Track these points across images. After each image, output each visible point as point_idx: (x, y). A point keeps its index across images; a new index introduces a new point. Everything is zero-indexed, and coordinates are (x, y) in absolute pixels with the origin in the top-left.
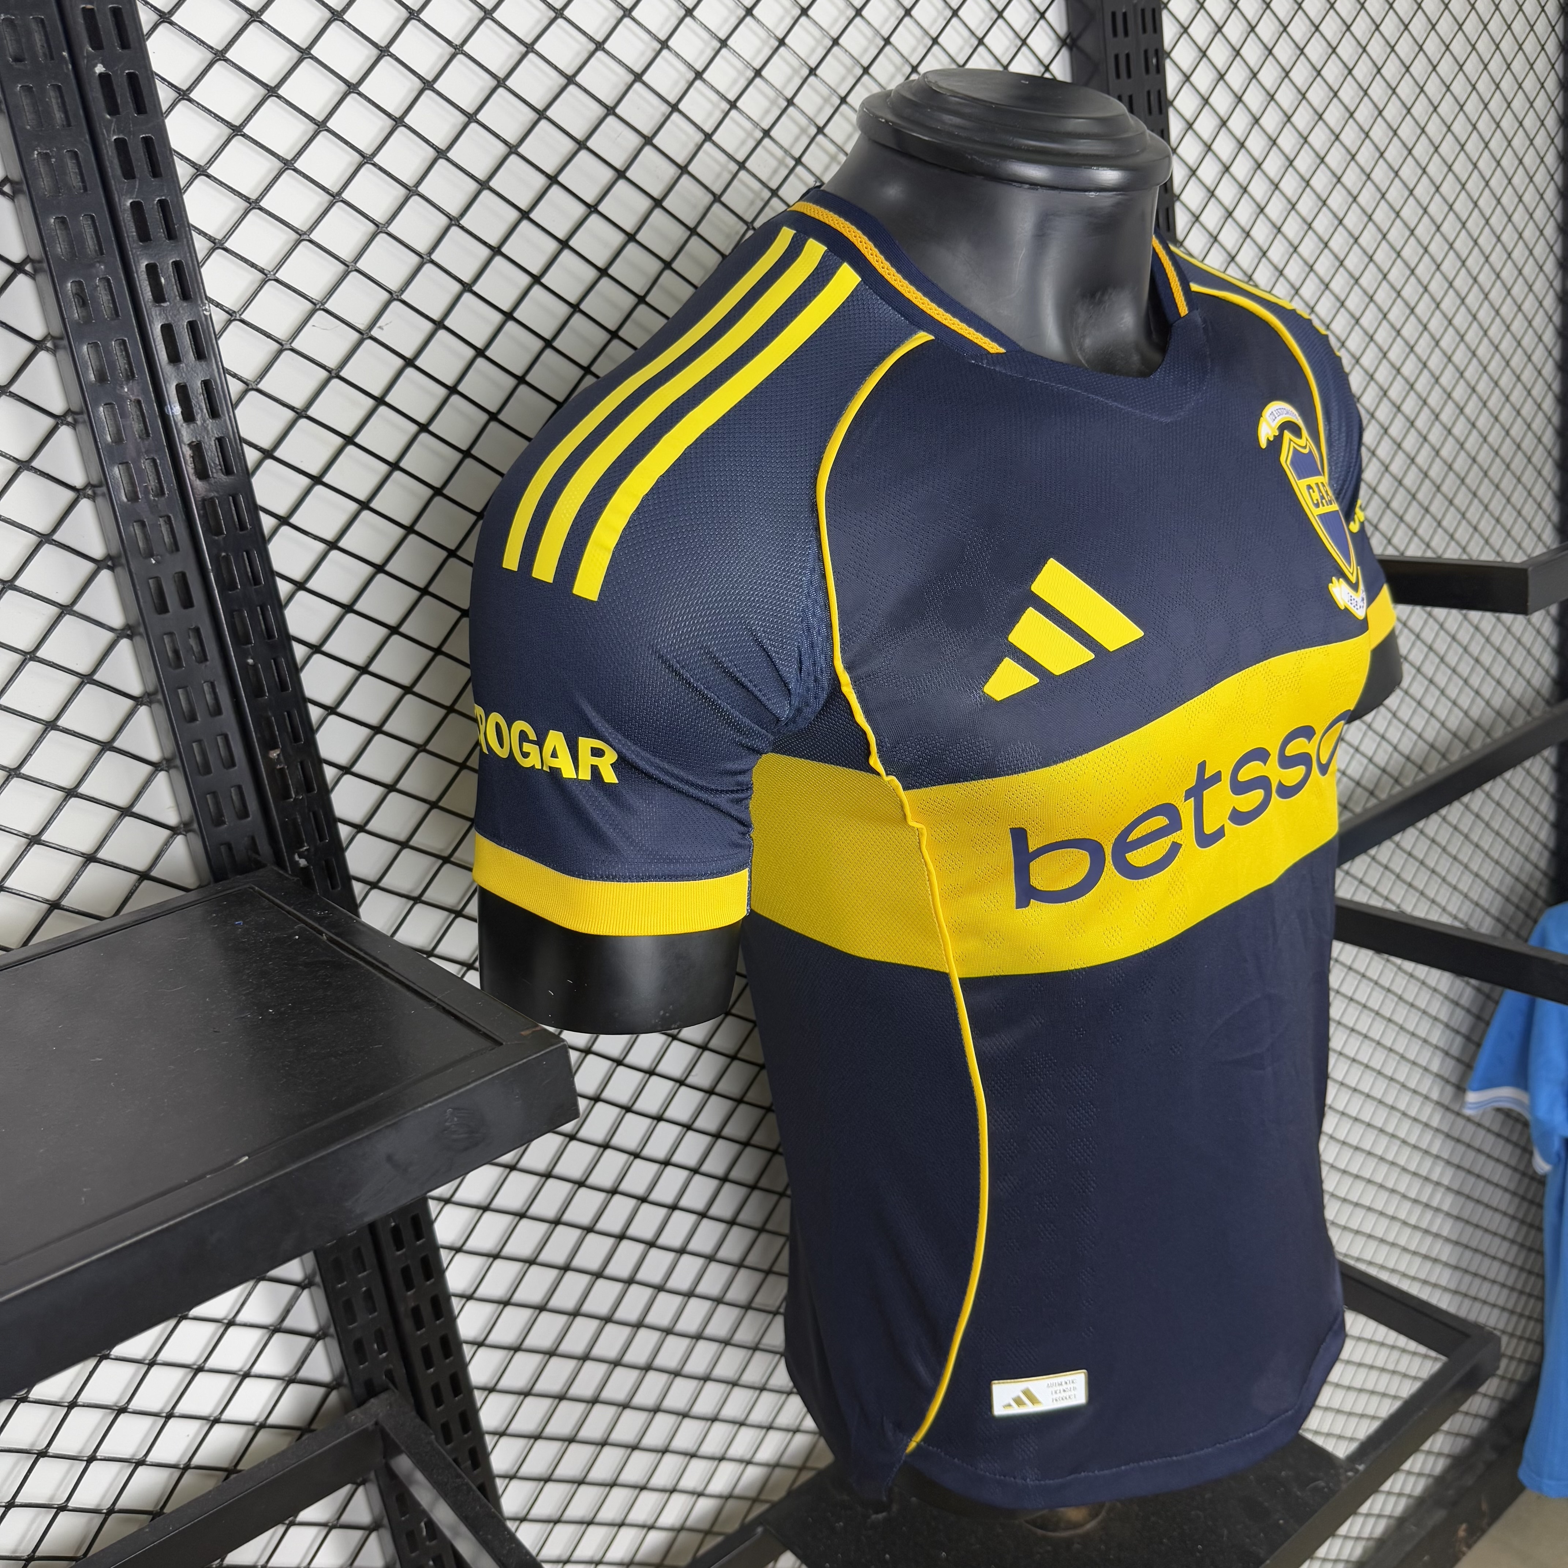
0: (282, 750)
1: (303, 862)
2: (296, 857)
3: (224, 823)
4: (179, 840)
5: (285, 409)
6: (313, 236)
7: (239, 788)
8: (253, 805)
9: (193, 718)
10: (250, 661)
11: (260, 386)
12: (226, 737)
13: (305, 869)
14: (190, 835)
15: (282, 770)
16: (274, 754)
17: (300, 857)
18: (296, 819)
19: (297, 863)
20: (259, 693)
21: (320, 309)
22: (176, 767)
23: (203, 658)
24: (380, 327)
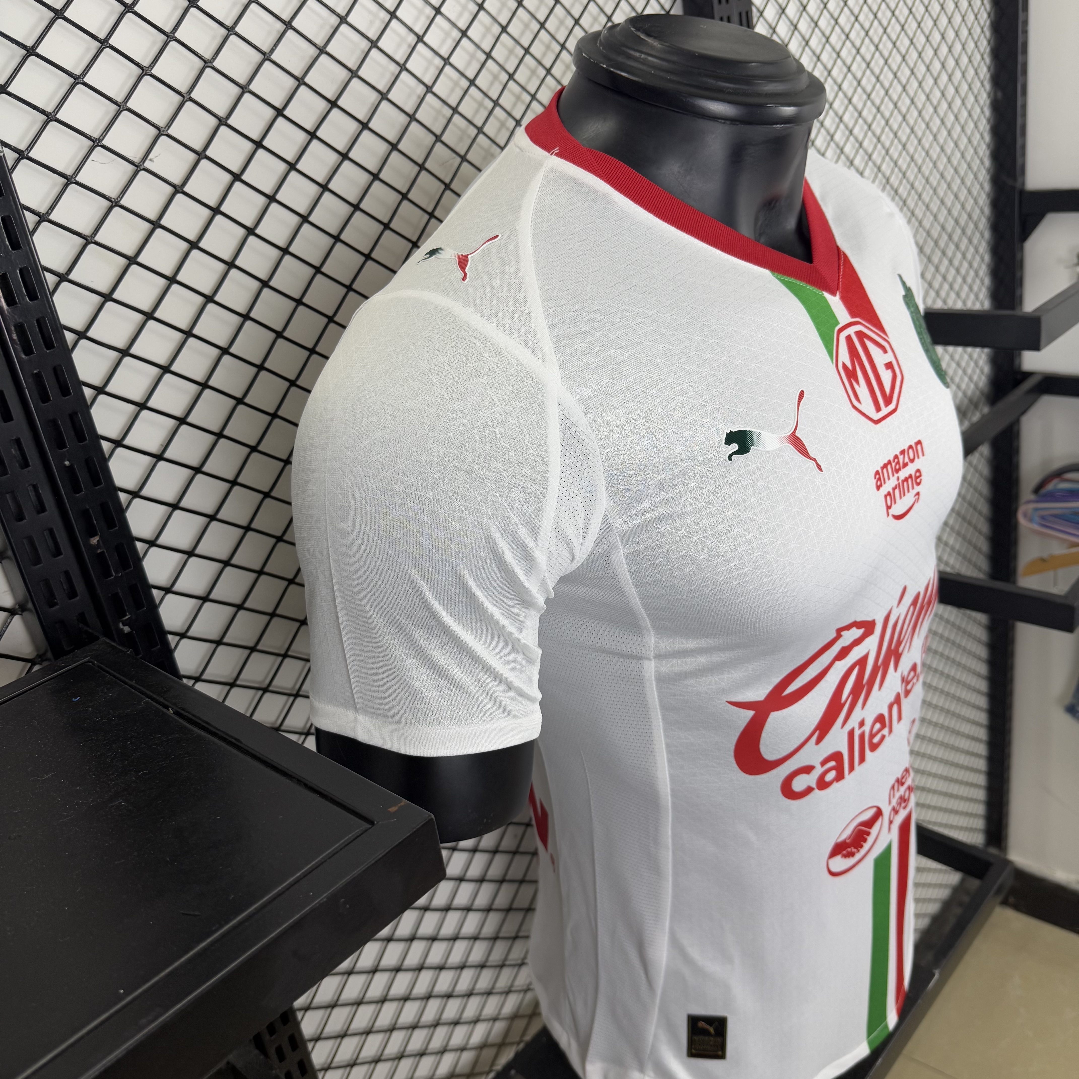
0: (100, 537)
1: (127, 629)
2: (121, 626)
3: (56, 604)
4: (17, 618)
5: (75, 236)
6: (86, 79)
7: (67, 573)
8: (80, 586)
9: (20, 517)
10: (67, 463)
11: (52, 217)
12: (51, 532)
13: (129, 634)
14: (25, 614)
15: (103, 552)
16: (94, 541)
17: (124, 625)
18: (117, 593)
19: (122, 629)
20: (77, 489)
21: (98, 146)
22: (8, 558)
23: (25, 464)
24: (151, 160)
